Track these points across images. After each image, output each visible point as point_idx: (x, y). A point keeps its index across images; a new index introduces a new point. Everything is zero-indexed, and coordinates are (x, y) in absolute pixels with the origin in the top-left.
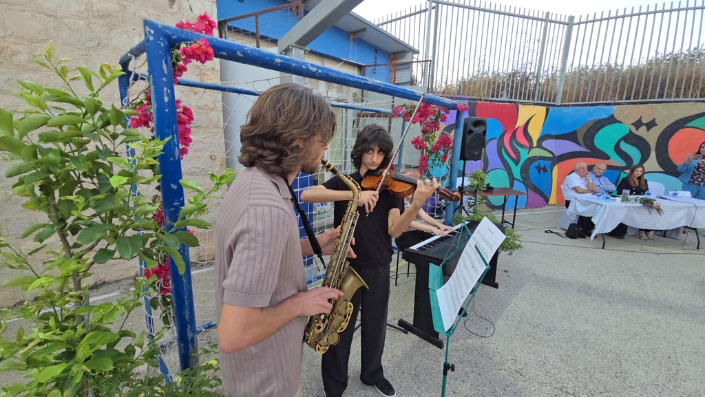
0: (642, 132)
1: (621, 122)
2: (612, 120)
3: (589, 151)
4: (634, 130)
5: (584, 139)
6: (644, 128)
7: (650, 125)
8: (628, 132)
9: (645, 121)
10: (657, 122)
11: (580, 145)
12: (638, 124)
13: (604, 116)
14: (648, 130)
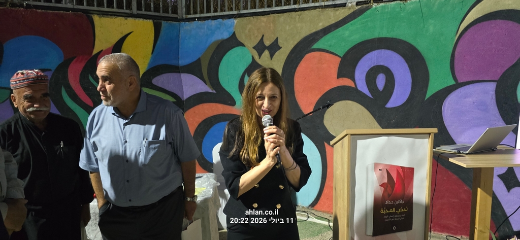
0: (265, 60)
1: (242, 45)
2: (233, 42)
3: (214, 92)
4: (256, 57)
5: (209, 73)
6: (266, 53)
7: (274, 48)
8: (250, 61)
9: (267, 43)
10: (280, 43)
11: (205, 82)
12: (260, 48)
13: (226, 35)
14: (272, 56)
